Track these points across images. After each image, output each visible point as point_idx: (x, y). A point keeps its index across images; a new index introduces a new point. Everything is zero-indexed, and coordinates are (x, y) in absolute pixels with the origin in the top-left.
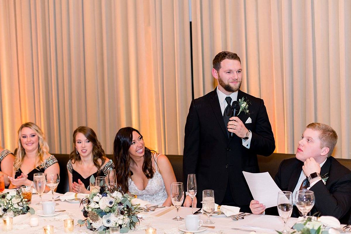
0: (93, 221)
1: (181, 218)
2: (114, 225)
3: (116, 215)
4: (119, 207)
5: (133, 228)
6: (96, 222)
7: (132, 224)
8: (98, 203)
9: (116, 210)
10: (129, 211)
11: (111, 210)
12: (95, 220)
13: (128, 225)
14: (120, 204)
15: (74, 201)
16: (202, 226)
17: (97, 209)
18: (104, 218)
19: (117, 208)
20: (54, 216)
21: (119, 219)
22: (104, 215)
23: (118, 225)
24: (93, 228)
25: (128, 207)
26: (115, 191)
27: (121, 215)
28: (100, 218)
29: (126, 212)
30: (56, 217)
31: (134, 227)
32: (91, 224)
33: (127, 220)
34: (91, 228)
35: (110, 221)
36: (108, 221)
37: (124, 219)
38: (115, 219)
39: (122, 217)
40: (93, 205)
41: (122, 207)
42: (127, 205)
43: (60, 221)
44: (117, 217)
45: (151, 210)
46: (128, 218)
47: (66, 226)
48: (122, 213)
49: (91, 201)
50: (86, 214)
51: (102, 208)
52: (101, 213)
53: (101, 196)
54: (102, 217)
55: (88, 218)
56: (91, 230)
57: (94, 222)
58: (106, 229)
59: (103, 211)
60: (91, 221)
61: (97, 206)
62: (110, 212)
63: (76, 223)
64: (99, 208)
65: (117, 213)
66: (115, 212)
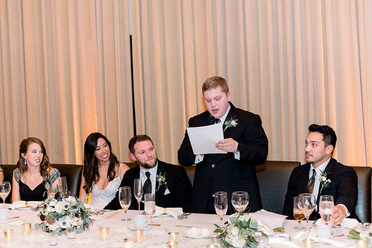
0: (49, 224)
1: (128, 219)
2: (69, 226)
3: (71, 217)
4: (74, 210)
5: (86, 229)
6: (53, 225)
7: (85, 225)
8: (53, 207)
9: (72, 213)
10: (82, 214)
11: (67, 213)
12: (52, 223)
13: (82, 227)
14: (75, 207)
15: (24, 208)
16: (149, 225)
17: (53, 212)
18: (60, 221)
19: (72, 211)
20: (9, 222)
21: (74, 221)
22: (60, 218)
23: (73, 226)
24: (50, 230)
25: (81, 210)
26: (70, 196)
27: (76, 217)
28: (56, 220)
29: (80, 215)
30: (11, 223)
31: (88, 228)
32: (47, 227)
33: (81, 222)
34: (47, 230)
35: (66, 223)
36: (64, 223)
37: (78, 221)
38: (70, 221)
39: (76, 219)
40: (49, 209)
41: (76, 210)
42: (81, 209)
43: (15, 226)
44: (72, 219)
45: (100, 214)
46: (81, 220)
47: (24, 230)
48: (77, 215)
49: (47, 206)
50: (42, 217)
51: (58, 212)
52: (58, 216)
53: (56, 201)
54: (58, 220)
55: (45, 221)
56: (48, 232)
57: (51, 225)
58: (62, 231)
59: (59, 214)
60: (48, 224)
61: (53, 210)
62: (66, 214)
63: (33, 226)
64: (55, 212)
65: (72, 216)
66: (71, 214)
